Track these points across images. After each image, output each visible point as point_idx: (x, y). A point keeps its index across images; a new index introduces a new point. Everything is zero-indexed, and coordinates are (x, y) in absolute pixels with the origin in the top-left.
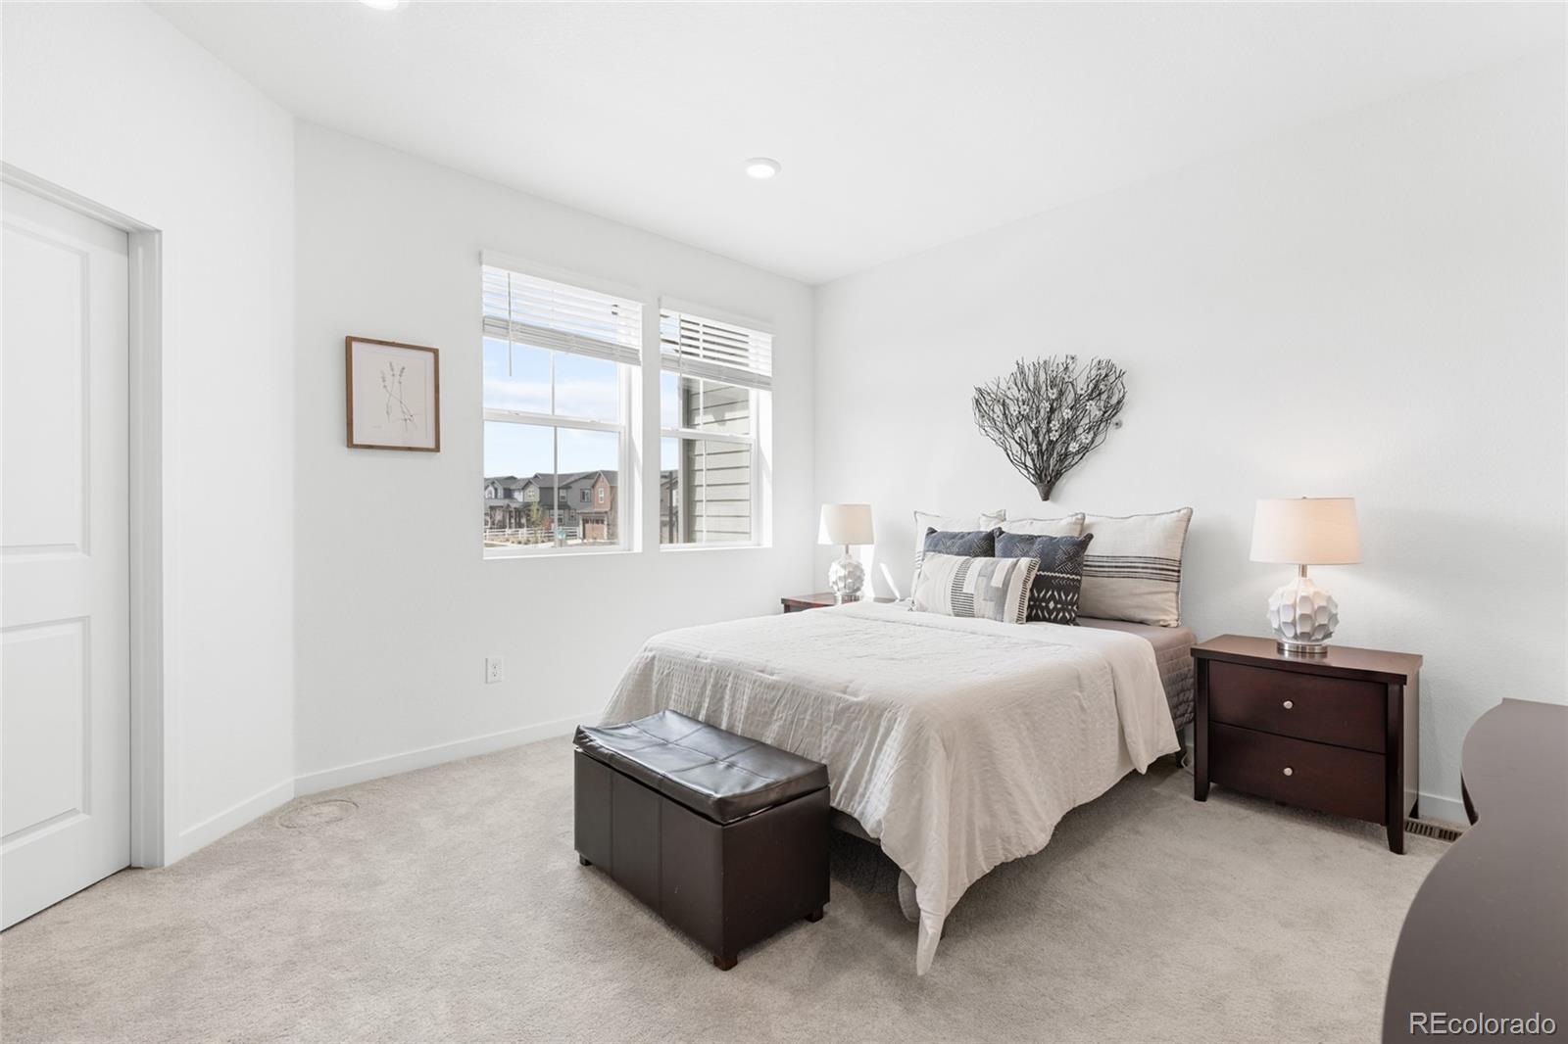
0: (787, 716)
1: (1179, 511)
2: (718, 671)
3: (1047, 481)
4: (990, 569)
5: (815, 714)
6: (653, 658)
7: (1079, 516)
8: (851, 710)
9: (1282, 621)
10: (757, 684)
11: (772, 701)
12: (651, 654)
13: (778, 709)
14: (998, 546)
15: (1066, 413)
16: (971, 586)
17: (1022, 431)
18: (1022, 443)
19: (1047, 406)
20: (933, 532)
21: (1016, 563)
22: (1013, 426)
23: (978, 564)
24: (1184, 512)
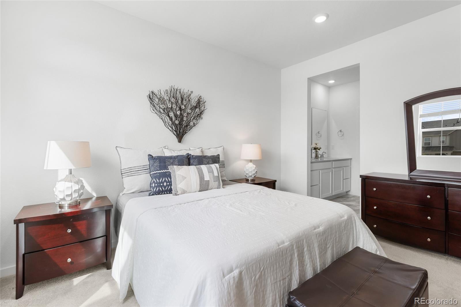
0: (332, 242)
1: (221, 147)
2: (297, 244)
3: (180, 137)
4: (211, 169)
5: (339, 233)
6: (241, 273)
8: (346, 222)
10: (317, 235)
11: (325, 240)
12: (236, 273)
13: (328, 242)
14: (192, 161)
15: (189, 111)
16: (207, 178)
17: (172, 114)
18: (171, 119)
19: (183, 107)
20: (153, 157)
21: (216, 166)
22: (167, 111)
23: (204, 167)
24: (223, 147)
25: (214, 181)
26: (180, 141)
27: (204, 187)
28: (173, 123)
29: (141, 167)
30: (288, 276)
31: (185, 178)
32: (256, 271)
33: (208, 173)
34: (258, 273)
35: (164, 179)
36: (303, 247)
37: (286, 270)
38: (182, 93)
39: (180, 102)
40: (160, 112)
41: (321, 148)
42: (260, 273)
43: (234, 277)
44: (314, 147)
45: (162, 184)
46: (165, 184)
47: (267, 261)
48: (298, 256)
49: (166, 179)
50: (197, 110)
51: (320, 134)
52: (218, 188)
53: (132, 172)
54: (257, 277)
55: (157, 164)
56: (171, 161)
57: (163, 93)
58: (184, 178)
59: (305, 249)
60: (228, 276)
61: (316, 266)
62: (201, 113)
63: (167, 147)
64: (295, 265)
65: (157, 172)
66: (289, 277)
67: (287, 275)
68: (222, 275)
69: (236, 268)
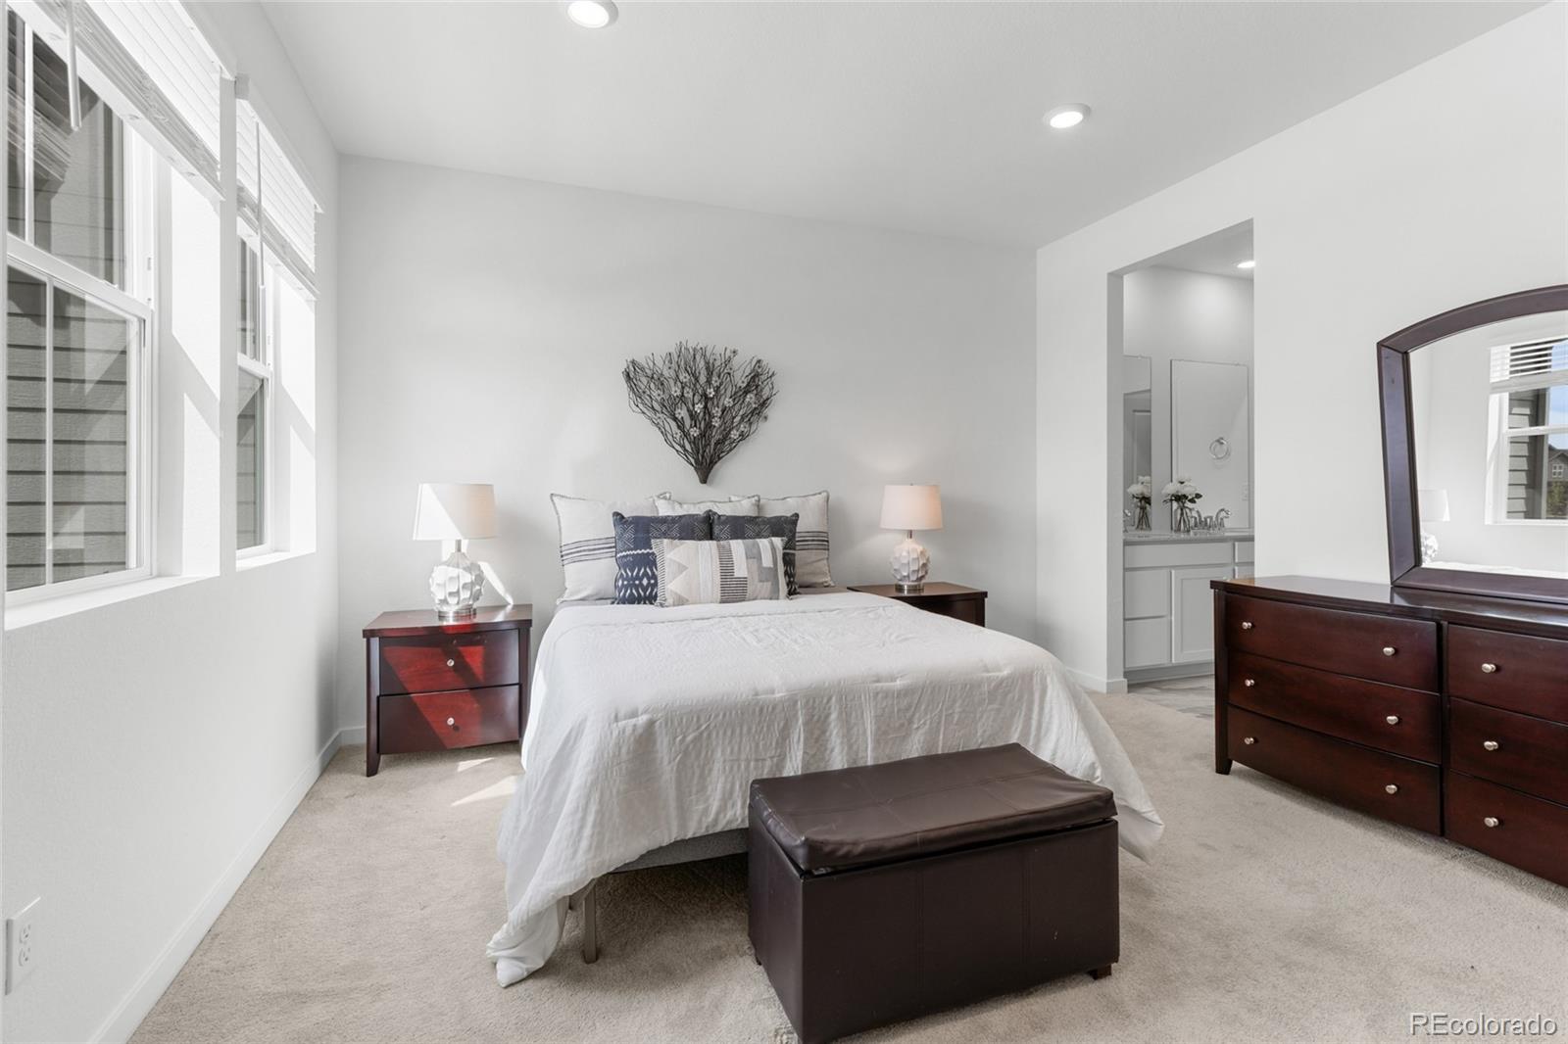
0: (931, 718)
1: (820, 493)
2: (807, 702)
3: (705, 466)
4: (755, 551)
5: (966, 703)
6: (651, 723)
7: (756, 498)
8: (1004, 685)
9: (911, 569)
10: (880, 696)
11: (907, 710)
12: (642, 719)
13: (917, 715)
14: (716, 530)
15: (727, 402)
16: (741, 569)
17: (682, 413)
18: (681, 426)
19: (711, 392)
20: (623, 517)
21: (772, 544)
22: (669, 407)
23: (737, 547)
24: (824, 494)
25: (761, 581)
26: (704, 480)
27: (733, 591)
28: (686, 435)
29: (601, 542)
30: (772, 758)
31: (685, 568)
32: (688, 728)
33: (747, 558)
34: (694, 731)
35: (643, 570)
36: (826, 712)
37: (768, 743)
38: (708, 355)
39: (703, 379)
40: (653, 408)
41: (1198, 496)
42: (696, 733)
43: (635, 725)
44: (1174, 492)
45: (637, 582)
46: (645, 582)
47: (717, 716)
48: (806, 724)
49: (648, 570)
50: (750, 398)
51: (1225, 447)
52: (771, 599)
53: (584, 551)
54: (689, 738)
55: (629, 535)
56: (664, 528)
57: (659, 363)
58: (682, 568)
59: (833, 716)
60: (624, 722)
61: (862, 758)
62: (764, 404)
63: (668, 495)
64: (795, 740)
65: (628, 553)
66: (775, 760)
67: (768, 755)
68: (613, 716)
69: (645, 712)
